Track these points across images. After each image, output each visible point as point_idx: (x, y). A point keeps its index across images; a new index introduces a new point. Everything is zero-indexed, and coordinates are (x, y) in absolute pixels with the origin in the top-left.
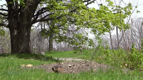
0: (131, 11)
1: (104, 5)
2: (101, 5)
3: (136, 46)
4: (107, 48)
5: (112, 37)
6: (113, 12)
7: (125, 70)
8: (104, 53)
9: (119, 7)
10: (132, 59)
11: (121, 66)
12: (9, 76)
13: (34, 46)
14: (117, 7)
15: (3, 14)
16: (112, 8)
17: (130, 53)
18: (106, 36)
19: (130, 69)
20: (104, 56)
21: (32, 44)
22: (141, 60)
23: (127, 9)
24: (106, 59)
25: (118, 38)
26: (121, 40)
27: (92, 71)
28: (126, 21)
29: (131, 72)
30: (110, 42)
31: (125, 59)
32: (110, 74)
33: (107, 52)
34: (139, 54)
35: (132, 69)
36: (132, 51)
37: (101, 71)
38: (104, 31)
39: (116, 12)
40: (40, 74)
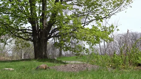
0: (114, 29)
1: (95, 26)
2: (93, 26)
3: (117, 53)
4: (98, 54)
5: (101, 47)
6: (101, 30)
7: (110, 69)
8: (96, 58)
9: (105, 27)
10: (114, 61)
11: (107, 66)
12: (32, 74)
13: (50, 54)
14: (103, 27)
15: (29, 33)
16: (101, 28)
17: (113, 58)
18: (97, 46)
19: (113, 68)
20: (96, 60)
21: (48, 52)
22: (120, 62)
23: (111, 28)
24: (97, 62)
25: (105, 48)
26: (107, 49)
27: (87, 70)
28: (110, 36)
29: (114, 71)
30: (99, 50)
31: (109, 62)
32: (99, 72)
33: (97, 57)
34: (119, 58)
35: (114, 68)
36: (114, 56)
37: (93, 70)
38: (95, 43)
39: (103, 30)
40: (53, 73)
